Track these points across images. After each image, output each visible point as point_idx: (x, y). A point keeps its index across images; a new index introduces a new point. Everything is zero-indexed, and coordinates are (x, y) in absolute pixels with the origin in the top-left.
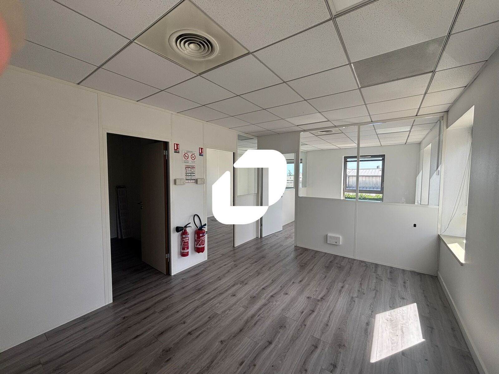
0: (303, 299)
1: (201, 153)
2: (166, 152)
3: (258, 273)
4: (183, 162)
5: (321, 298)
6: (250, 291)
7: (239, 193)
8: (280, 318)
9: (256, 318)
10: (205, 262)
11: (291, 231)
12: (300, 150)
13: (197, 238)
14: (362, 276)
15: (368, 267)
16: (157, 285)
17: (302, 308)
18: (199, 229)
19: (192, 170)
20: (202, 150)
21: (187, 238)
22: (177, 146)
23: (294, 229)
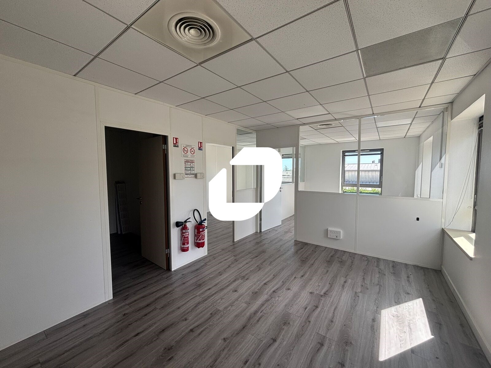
0: (306, 294)
1: (200, 147)
2: (165, 146)
3: (259, 268)
4: (182, 156)
5: (324, 293)
6: (252, 286)
7: (238, 187)
8: (283, 314)
9: (259, 314)
10: (205, 257)
11: (290, 225)
12: (300, 145)
13: (197, 233)
14: (365, 270)
15: (369, 261)
16: (158, 281)
17: (305, 304)
18: (199, 224)
19: (191, 165)
20: (201, 144)
21: (187, 233)
22: (176, 140)
23: (294, 223)
